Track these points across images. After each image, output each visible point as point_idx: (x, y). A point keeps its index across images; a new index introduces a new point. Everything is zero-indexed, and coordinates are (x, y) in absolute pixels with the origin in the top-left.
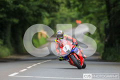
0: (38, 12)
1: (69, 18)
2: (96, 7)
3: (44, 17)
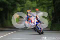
0: (14, 4)
3: (17, 7)
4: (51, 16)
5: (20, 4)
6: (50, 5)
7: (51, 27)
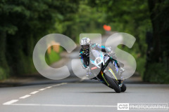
0: (46, 13)
1: (92, 23)
2: (134, 5)
4: (146, 45)
5: (62, 14)
6: (141, 15)
7: (145, 73)
